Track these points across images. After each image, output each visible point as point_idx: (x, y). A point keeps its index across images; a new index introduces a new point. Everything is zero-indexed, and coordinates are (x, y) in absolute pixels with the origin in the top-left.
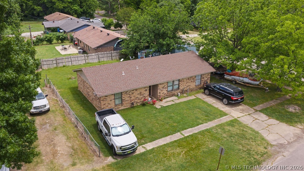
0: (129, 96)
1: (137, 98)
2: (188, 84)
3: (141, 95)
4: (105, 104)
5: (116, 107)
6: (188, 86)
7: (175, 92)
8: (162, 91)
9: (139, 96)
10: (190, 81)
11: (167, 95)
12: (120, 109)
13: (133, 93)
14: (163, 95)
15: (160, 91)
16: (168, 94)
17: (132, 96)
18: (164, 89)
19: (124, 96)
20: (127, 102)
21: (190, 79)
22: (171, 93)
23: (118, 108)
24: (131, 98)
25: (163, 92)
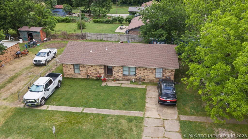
0: (85, 69)
1: (93, 72)
2: (145, 74)
3: (96, 71)
4: (66, 70)
5: (75, 75)
6: (146, 76)
7: (131, 78)
8: (116, 73)
9: (94, 72)
10: (148, 72)
11: (122, 78)
12: (79, 77)
13: (89, 68)
14: (118, 76)
15: (115, 73)
16: (124, 77)
17: (88, 70)
18: (119, 72)
19: (81, 68)
20: (84, 73)
21: (148, 70)
22: (126, 78)
23: (77, 76)
24: (87, 71)
25: (118, 74)
